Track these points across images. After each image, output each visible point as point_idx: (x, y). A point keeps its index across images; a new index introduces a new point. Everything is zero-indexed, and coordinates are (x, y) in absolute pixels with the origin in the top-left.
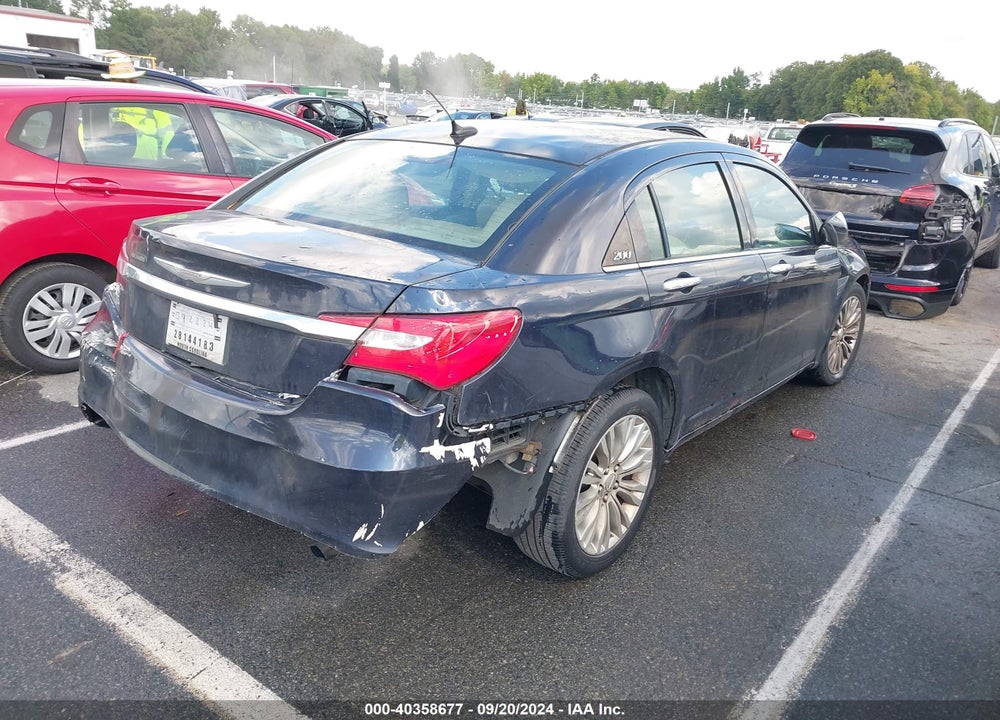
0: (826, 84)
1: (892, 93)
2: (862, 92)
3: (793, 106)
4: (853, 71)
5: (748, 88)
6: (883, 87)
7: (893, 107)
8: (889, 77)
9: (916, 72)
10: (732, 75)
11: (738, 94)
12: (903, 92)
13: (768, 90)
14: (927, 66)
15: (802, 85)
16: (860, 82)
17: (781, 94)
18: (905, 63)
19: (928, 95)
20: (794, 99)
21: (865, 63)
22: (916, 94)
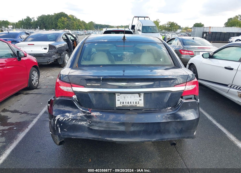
0: (52, 20)
1: (68, 22)
2: (61, 22)
3: (45, 25)
4: (58, 17)
5: (32, 21)
6: (65, 21)
7: (69, 25)
8: (66, 18)
9: (71, 17)
10: (27, 18)
11: (30, 23)
12: (70, 22)
13: (37, 22)
14: (73, 16)
15: (46, 20)
16: (60, 19)
17: (41, 23)
18: (68, 15)
19: (75, 22)
20: (45, 24)
21: (59, 15)
22: (73, 22)
